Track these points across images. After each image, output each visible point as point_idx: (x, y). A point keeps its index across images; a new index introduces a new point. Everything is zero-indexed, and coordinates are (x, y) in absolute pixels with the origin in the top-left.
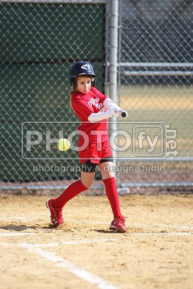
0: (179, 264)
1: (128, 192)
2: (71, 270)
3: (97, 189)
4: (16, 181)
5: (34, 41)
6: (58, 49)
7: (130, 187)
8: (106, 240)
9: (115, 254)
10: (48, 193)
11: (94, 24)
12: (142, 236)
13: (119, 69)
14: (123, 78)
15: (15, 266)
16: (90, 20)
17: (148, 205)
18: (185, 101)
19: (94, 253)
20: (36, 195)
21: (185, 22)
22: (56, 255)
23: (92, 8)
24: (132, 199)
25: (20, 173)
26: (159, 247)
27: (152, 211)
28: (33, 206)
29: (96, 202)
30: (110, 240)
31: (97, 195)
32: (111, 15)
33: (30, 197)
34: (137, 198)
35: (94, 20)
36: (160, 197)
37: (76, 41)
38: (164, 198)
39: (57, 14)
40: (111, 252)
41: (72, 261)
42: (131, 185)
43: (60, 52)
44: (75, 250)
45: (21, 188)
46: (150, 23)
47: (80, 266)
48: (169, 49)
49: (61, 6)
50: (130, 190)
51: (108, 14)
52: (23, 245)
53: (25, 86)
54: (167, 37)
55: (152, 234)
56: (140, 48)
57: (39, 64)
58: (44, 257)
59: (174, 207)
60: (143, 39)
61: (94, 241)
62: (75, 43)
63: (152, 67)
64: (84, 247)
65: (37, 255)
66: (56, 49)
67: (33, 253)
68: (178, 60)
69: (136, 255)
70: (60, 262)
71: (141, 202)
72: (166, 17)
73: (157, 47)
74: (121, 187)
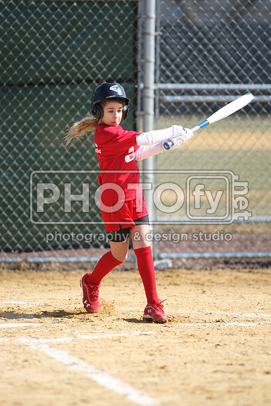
0: (242, 367)
1: (170, 265)
2: (89, 376)
4: (13, 251)
5: (37, 53)
6: (71, 64)
7: (172, 259)
8: (139, 333)
9: (152, 353)
10: (58, 267)
11: (121, 30)
12: (189, 328)
13: (157, 92)
14: (162, 105)
15: (11, 370)
16: (116, 24)
17: (198, 284)
18: (250, 137)
19: (122, 352)
20: (40, 271)
21: (249, 27)
22: (69, 354)
23: (119, 7)
24: (175, 275)
25: (19, 238)
26: (213, 343)
27: (204, 292)
28: (36, 286)
29: (125, 280)
30: (144, 333)
31: (126, 270)
32: (145, 16)
33: (32, 273)
34: (183, 273)
35: (121, 24)
36: (215, 273)
37: (96, 53)
38: (220, 273)
39: (69, 16)
40: (146, 350)
41: (91, 363)
42: (174, 255)
43: (74, 68)
44: (95, 347)
45: (19, 259)
46: (200, 28)
47: (103, 370)
48: (227, 65)
49: (75, 4)
50: (173, 263)
51: (141, 15)
52: (23, 340)
53: (26, 117)
54: (224, 48)
55: (203, 324)
56: (187, 63)
57: (45, 86)
58: (52, 356)
59: (234, 286)
60: (191, 51)
61: (122, 335)
62: (94, 56)
63: (203, 90)
64: (109, 343)
65: (43, 354)
66: (68, 64)
67: (37, 351)
68: (239, 80)
69: (180, 354)
70: (74, 363)
71: (188, 279)
72: (222, 20)
73: (210, 61)
74: (160, 259)
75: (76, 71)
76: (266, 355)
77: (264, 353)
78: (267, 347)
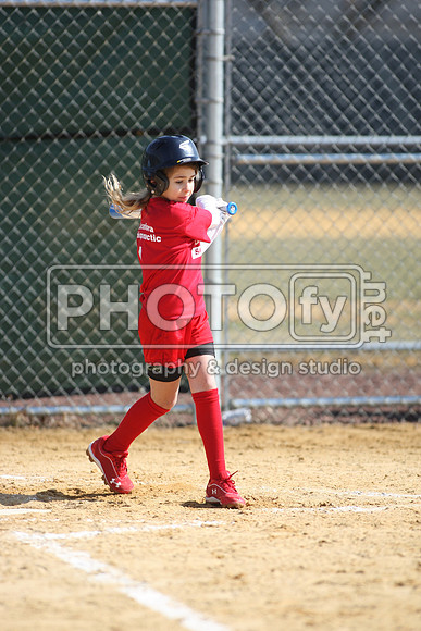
0: (359, 575)
1: (249, 417)
2: (124, 590)
3: (180, 413)
4: (3, 397)
5: (41, 90)
6: (93, 106)
7: (251, 408)
8: (200, 523)
9: (221, 554)
10: (74, 421)
11: (171, 53)
12: (279, 515)
13: (228, 149)
14: (234, 168)
15: (2, 582)
16: (163, 43)
17: (292, 446)
18: (371, 218)
19: (175, 553)
20: (47, 427)
21: (369, 47)
22: (92, 557)
23: (168, 18)
24: (257, 433)
25: (13, 377)
26: (315, 539)
27: (301, 459)
28: (40, 451)
29: (179, 441)
30: (209, 523)
31: (181, 426)
32: (208, 32)
33: (34, 431)
34: (267, 431)
35: (171, 44)
36: (317, 430)
37: (132, 89)
38: (326, 431)
39: (90, 31)
40: (212, 549)
41: (125, 570)
42: (254, 403)
43: (97, 113)
44: (133, 546)
45: (13, 410)
46: (293, 50)
47: (145, 582)
48: (335, 107)
49: (99, 13)
50: (252, 414)
51: (202, 29)
52: (20, 535)
53: (23, 188)
54: (330, 80)
55: (300, 509)
56: (273, 103)
57: (53, 140)
58: (66, 561)
59: (348, 450)
60: (279, 85)
61: (173, 527)
62: (129, 94)
63: (298, 145)
64: (153, 540)
65: (51, 557)
66: (89, 106)
67: (42, 553)
68: (355, 130)
69: (265, 556)
70: (100, 571)
71: (277, 440)
72: (328, 37)
73: (310, 101)
74: (232, 408)
75: (101, 116)
76: (397, 557)
77: (394, 554)
78: (399, 544)
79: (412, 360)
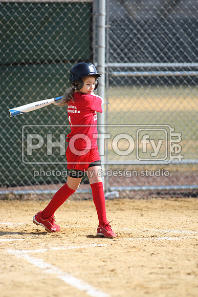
0: (170, 270)
1: (118, 195)
2: (59, 277)
3: (85, 193)
4: (2, 186)
5: (19, 41)
6: (44, 49)
7: (119, 191)
8: (95, 245)
9: (105, 260)
10: (36, 198)
11: (80, 24)
12: (132, 241)
13: (107, 69)
14: (111, 78)
15: (2, 273)
16: (77, 19)
17: (138, 209)
18: (175, 102)
19: (83, 259)
20: (23, 200)
21: (174, 21)
22: (44, 261)
23: (79, 7)
24: (121, 203)
25: (7, 177)
26: (149, 252)
27: (142, 215)
28: (20, 211)
29: (85, 207)
30: (99, 245)
31: (86, 199)
32: (98, 14)
33: (17, 202)
34: (127, 202)
35: (81, 20)
36: (150, 201)
37: (62, 41)
38: (154, 201)
39: (43, 14)
40: (100, 257)
41: (60, 267)
42: (120, 188)
43: (46, 52)
44: (63, 256)
45: (7, 192)
46: (138, 22)
47: (69, 273)
48: (158, 49)
49: (47, 5)
50: (119, 194)
51: (95, 13)
52: (10, 251)
53: (11, 88)
54: (156, 37)
55: (142, 239)
56: (129, 47)
58: (32, 263)
59: (164, 211)
60: (132, 39)
61: (82, 247)
62: (61, 43)
63: (140, 67)
64: (73, 253)
65: (25, 261)
66: (42, 49)
67: (21, 259)
68: (167, 60)
69: (125, 260)
70: (48, 268)
71: (131, 206)
72: (154, 16)
73: (146, 46)
74: (110, 191)
75: (48, 54)
76: (188, 261)
77: (186, 260)
78: (188, 255)
79: (194, 168)
